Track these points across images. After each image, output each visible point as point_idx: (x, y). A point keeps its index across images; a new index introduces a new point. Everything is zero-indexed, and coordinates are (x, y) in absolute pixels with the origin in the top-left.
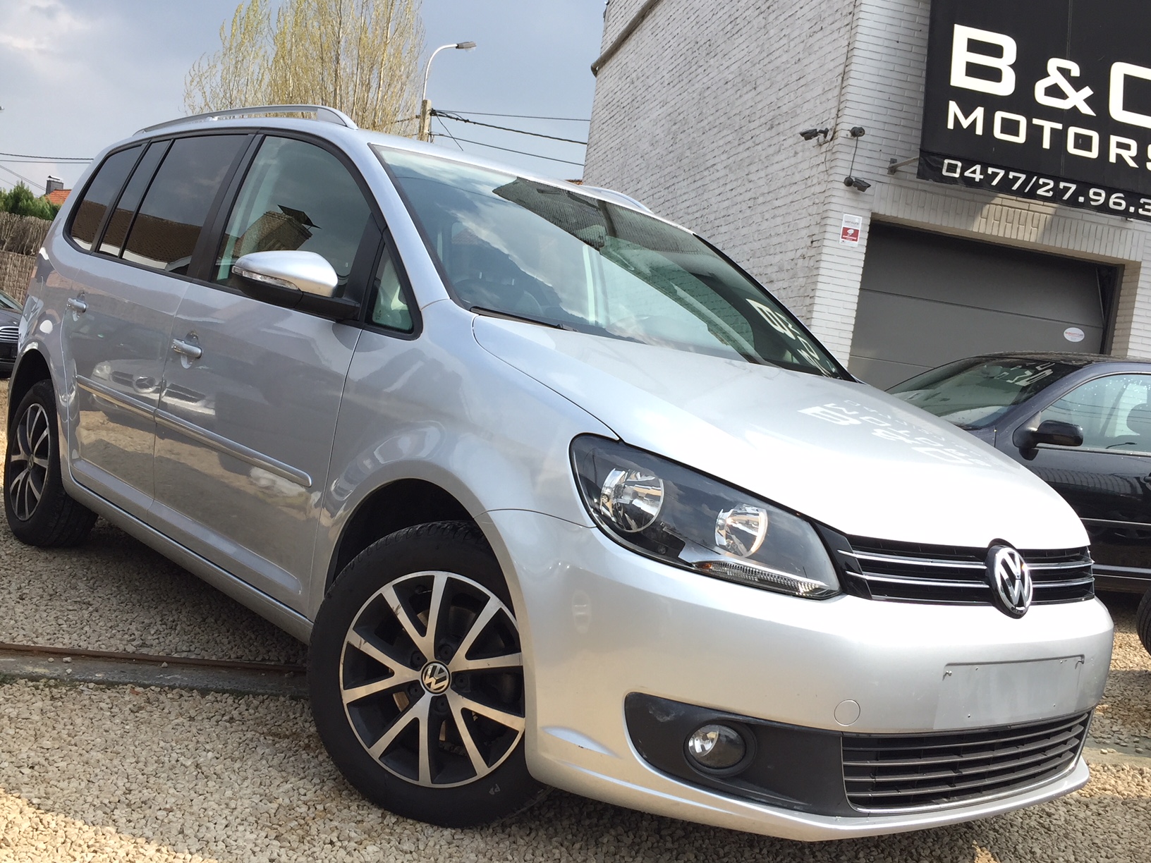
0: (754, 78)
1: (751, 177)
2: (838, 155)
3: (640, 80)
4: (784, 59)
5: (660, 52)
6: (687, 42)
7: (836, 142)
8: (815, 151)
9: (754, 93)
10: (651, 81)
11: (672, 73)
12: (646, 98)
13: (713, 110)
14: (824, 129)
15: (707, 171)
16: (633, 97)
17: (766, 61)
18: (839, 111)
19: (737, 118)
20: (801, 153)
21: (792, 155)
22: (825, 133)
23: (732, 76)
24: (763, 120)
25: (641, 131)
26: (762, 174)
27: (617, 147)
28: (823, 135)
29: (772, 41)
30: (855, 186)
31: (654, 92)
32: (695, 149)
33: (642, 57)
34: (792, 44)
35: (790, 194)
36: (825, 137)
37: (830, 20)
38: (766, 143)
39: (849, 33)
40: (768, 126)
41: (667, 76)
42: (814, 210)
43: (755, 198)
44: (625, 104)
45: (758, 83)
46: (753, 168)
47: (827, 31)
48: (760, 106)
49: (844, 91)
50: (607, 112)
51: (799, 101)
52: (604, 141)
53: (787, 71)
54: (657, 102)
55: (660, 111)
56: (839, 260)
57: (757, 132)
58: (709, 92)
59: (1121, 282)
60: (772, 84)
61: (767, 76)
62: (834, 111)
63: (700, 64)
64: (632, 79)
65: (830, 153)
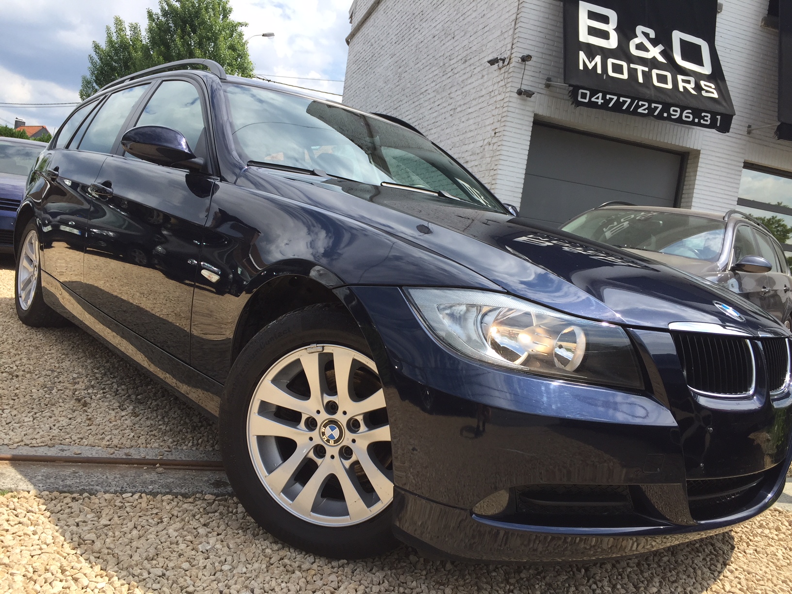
0: (453, 31)
1: (452, 95)
2: (511, 74)
3: (377, 43)
4: (474, 15)
5: (390, 24)
6: (407, 14)
7: (511, 65)
8: (497, 73)
9: (453, 41)
11: (397, 36)
12: (381, 54)
13: (425, 56)
14: (502, 58)
15: (421, 96)
16: (373, 54)
17: (461, 19)
18: (513, 44)
19: (442, 57)
20: (486, 76)
21: (480, 77)
22: (503, 60)
23: (437, 33)
24: (459, 57)
25: (378, 74)
26: (459, 92)
27: (363, 87)
28: (501, 62)
29: (465, 5)
30: (524, 94)
31: (386, 49)
32: (413, 82)
33: (378, 28)
34: (479, 5)
35: (479, 104)
36: (503, 63)
38: (462, 72)
40: (463, 60)
41: (395, 38)
42: (495, 112)
43: (455, 109)
44: (367, 59)
45: (455, 34)
46: (453, 89)
48: (457, 49)
49: (516, 31)
50: (356, 66)
51: (485, 42)
52: (354, 84)
53: (475, 23)
54: (388, 55)
55: (390, 61)
56: (513, 145)
57: (456, 66)
58: (423, 44)
59: (687, 164)
60: (465, 33)
61: (462, 29)
62: (509, 46)
63: (416, 27)
64: (372, 43)
65: (506, 74)
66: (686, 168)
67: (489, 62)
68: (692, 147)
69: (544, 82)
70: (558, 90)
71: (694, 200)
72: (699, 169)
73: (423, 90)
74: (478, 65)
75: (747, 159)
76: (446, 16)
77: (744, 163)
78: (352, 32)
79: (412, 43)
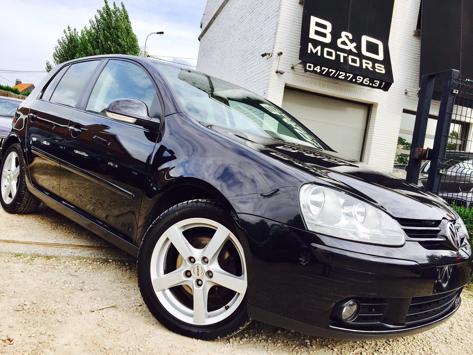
0: (247, 37)
1: (246, 72)
2: (273, 62)
3: (213, 41)
4: (257, 29)
5: (219, 31)
6: (228, 26)
7: (272, 57)
8: (266, 61)
9: (248, 42)
10: (216, 41)
11: (223, 37)
12: (215, 47)
13: (235, 49)
14: (269, 53)
15: (232, 72)
16: (211, 47)
17: (252, 30)
18: (273, 46)
19: (242, 51)
20: (261, 62)
21: (259, 63)
22: (269, 54)
23: (241, 37)
24: (250, 52)
25: (213, 58)
26: (249, 71)
27: (206, 65)
28: (268, 55)
29: (254, 23)
30: (279, 73)
31: (217, 45)
32: (229, 64)
33: (214, 33)
34: (260, 24)
35: (258, 77)
36: (269, 56)
37: (271, 14)
38: (251, 60)
39: (277, 18)
40: (252, 53)
41: (221, 39)
42: (265, 82)
43: (247, 79)
44: (208, 50)
45: (249, 39)
46: (247, 69)
47: (270, 18)
48: (249, 47)
49: (275, 39)
50: (203, 53)
51: (261, 44)
52: (202, 63)
53: (258, 33)
54: (218, 48)
55: (219, 51)
57: (248, 56)
58: (234, 43)
59: (372, 110)
60: (253, 38)
61: (252, 36)
62: (272, 46)
63: (231, 33)
64: (211, 41)
65: (271, 61)
66: (371, 112)
67: (261, 55)
68: (373, 101)
69: (291, 66)
70: (298, 71)
72: (377, 113)
73: (233, 68)
74: (258, 55)
75: (405, 108)
76: (245, 28)
77: (404, 110)
78: (201, 34)
79: (229, 42)
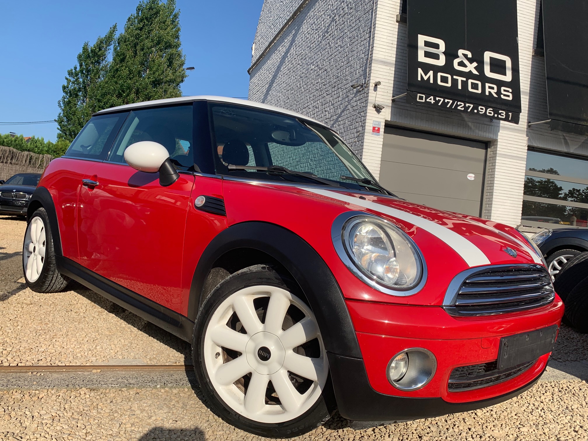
8: (358, 94)
21: (346, 97)
36: (362, 87)
39: (370, 41)
47: (359, 41)
56: (373, 142)
67: (352, 86)
68: (492, 138)
69: (391, 98)
70: (400, 104)
71: (496, 173)
73: (305, 106)
75: (529, 144)
76: (320, 55)
77: (528, 147)
78: (252, 66)
